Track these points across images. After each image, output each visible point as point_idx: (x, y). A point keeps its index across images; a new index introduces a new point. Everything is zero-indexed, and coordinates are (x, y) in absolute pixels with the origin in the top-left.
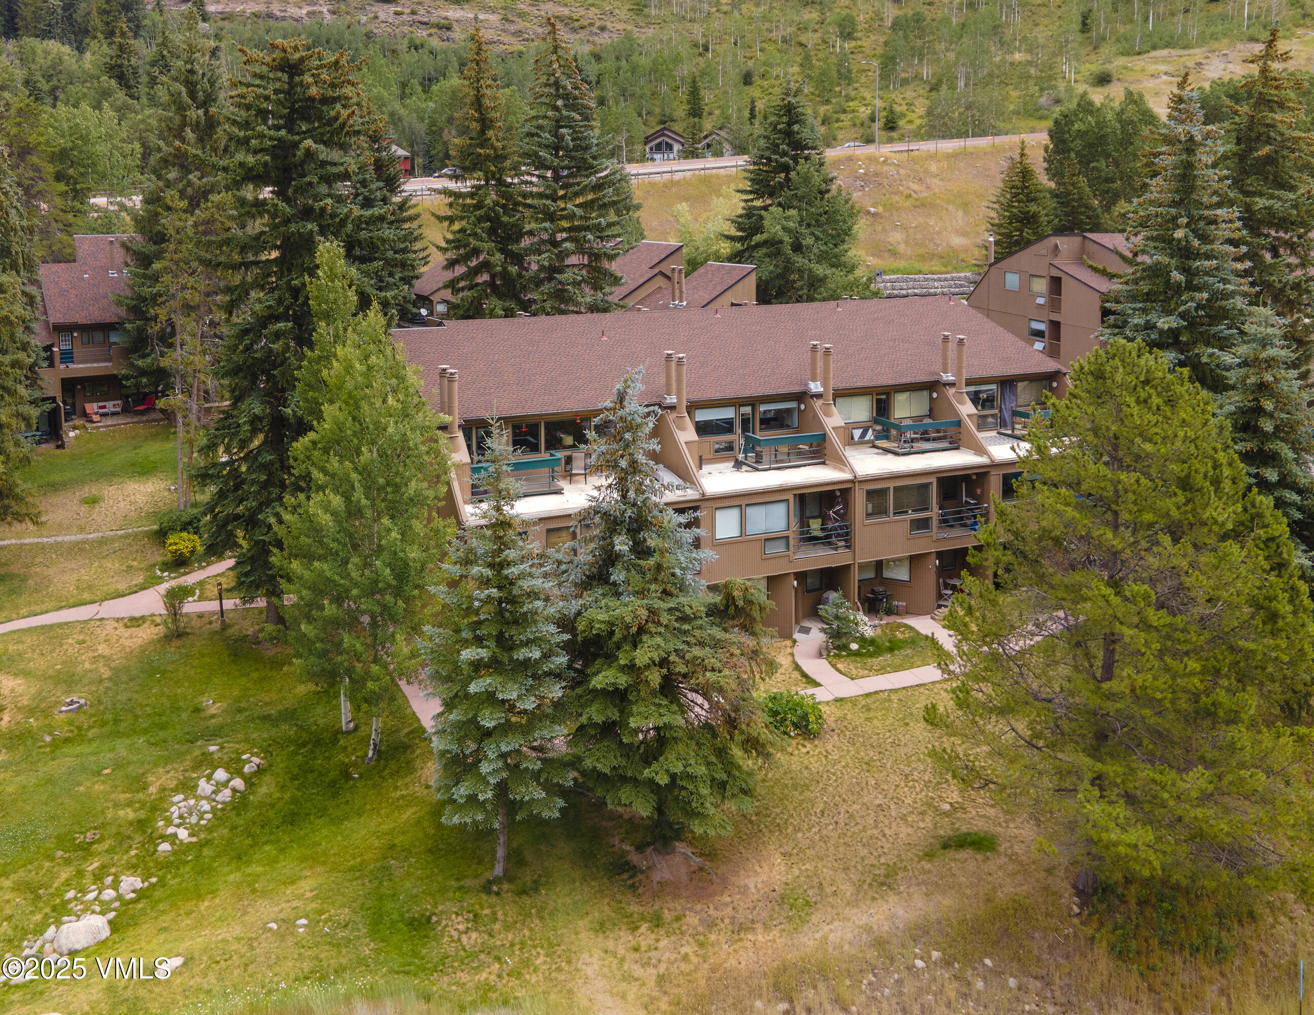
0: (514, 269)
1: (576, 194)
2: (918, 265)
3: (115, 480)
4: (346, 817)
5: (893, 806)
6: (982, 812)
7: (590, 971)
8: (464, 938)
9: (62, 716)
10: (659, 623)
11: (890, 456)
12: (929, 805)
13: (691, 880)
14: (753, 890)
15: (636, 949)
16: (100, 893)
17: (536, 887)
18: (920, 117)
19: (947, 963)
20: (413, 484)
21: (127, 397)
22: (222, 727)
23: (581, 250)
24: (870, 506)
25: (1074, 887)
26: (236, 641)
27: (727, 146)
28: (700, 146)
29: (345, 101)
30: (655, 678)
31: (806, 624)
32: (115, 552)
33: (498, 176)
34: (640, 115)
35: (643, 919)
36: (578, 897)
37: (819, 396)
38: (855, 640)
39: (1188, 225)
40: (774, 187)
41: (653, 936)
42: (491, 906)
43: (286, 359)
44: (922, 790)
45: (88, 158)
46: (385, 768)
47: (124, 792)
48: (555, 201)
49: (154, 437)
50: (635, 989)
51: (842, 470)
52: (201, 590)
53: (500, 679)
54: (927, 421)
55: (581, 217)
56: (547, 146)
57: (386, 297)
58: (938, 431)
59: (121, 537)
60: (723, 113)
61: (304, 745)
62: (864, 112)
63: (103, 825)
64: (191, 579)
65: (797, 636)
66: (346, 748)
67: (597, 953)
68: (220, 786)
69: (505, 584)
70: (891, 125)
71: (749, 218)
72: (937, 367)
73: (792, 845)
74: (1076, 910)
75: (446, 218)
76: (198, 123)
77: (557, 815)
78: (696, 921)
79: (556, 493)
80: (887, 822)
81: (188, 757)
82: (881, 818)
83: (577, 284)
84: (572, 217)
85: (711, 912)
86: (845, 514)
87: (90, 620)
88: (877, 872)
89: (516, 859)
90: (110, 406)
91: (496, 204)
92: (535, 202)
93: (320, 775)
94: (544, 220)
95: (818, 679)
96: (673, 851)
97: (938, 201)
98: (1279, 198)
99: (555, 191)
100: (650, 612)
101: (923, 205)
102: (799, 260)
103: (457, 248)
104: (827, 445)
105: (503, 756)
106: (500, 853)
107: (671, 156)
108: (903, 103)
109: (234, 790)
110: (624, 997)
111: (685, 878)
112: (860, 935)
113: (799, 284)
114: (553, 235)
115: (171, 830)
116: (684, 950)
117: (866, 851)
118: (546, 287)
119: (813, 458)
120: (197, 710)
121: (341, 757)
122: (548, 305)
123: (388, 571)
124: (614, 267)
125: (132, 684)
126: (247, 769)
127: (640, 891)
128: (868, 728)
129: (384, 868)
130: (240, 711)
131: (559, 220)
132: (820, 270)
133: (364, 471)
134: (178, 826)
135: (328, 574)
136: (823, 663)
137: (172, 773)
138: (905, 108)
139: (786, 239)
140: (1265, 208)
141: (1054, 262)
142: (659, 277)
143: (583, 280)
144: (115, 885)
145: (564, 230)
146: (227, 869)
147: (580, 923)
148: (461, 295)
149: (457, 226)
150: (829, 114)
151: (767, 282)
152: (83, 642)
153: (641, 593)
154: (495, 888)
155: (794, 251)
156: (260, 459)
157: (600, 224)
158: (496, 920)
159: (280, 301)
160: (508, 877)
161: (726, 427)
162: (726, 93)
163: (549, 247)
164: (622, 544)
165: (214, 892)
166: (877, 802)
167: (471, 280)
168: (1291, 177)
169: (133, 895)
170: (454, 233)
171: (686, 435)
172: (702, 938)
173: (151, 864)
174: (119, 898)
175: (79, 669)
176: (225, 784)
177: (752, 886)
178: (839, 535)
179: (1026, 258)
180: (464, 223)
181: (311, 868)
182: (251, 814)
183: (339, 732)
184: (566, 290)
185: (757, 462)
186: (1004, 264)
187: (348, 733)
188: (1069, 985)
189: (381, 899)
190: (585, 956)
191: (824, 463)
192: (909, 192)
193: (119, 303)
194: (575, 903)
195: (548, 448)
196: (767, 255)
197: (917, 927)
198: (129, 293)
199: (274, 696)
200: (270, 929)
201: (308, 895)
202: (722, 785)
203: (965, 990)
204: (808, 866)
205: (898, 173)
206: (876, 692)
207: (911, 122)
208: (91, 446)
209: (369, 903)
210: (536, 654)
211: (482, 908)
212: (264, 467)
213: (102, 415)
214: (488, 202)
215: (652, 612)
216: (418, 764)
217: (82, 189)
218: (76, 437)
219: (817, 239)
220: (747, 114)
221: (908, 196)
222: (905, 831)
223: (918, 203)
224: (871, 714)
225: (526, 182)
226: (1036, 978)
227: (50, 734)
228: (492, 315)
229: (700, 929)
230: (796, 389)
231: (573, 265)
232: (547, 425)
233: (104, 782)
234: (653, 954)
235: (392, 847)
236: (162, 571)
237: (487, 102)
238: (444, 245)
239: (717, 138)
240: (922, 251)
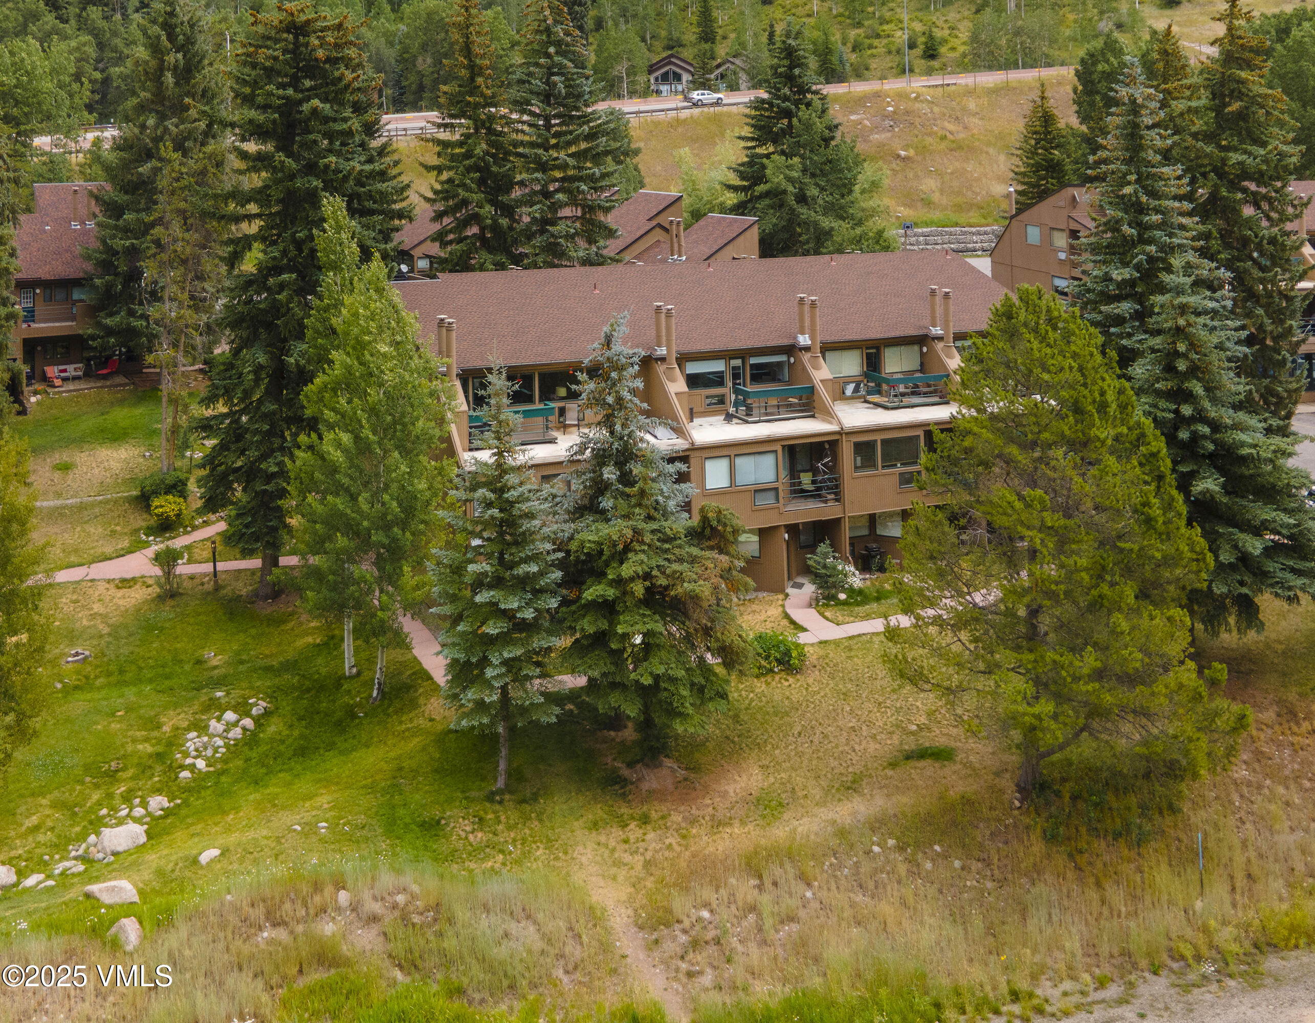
0: (504, 222)
1: (569, 144)
2: (954, 217)
3: (86, 446)
4: (354, 749)
5: (864, 728)
6: (945, 731)
7: (584, 859)
8: (471, 837)
9: (70, 666)
10: (642, 542)
11: (880, 410)
12: (898, 726)
13: (676, 788)
14: (732, 794)
15: (626, 841)
16: (131, 810)
17: (535, 798)
18: (964, 43)
19: (901, 849)
20: (420, 424)
21: (89, 360)
22: (225, 676)
23: (574, 202)
24: (859, 459)
25: (1017, 785)
26: (230, 601)
27: (743, 76)
28: (712, 76)
29: (347, 62)
30: (639, 589)
31: (800, 580)
32: (96, 517)
33: (488, 125)
34: (643, 40)
35: (633, 818)
36: (574, 804)
37: (807, 349)
38: (844, 590)
39: (1137, 181)
40: (777, 134)
41: (641, 831)
42: (494, 812)
43: (289, 309)
44: (893, 715)
45: (34, 96)
46: (389, 707)
47: (139, 730)
48: (546, 150)
49: (121, 402)
50: (624, 873)
51: (831, 423)
52: (189, 554)
53: (502, 593)
54: (918, 375)
55: (574, 167)
56: (538, 94)
57: (386, 249)
58: (929, 386)
59: (101, 502)
60: (738, 38)
61: (308, 690)
62: (901, 37)
63: (125, 756)
64: (179, 543)
65: (789, 590)
66: (349, 691)
67: (591, 845)
68: (230, 726)
69: (507, 506)
70: (931, 53)
71: (752, 167)
72: (926, 322)
73: (769, 759)
74: (1017, 804)
75: (434, 168)
76: (176, 67)
77: (554, 720)
78: (680, 819)
79: (550, 442)
80: (857, 740)
81: (196, 702)
82: (853, 737)
83: (570, 237)
84: (564, 167)
85: (693, 811)
86: (835, 466)
87: (82, 581)
88: (845, 779)
89: (516, 777)
90: (71, 370)
91: (487, 153)
92: (527, 151)
93: (327, 715)
94: (536, 170)
95: (805, 625)
96: (661, 765)
97: (977, 144)
98: (1250, 154)
99: (547, 140)
100: (635, 532)
101: (960, 148)
102: (804, 212)
103: (446, 199)
104: (815, 397)
105: (506, 663)
106: (502, 766)
107: (680, 88)
108: (946, 26)
109: (244, 729)
110: (614, 878)
111: (671, 787)
112: (825, 827)
113: (804, 238)
114: (545, 186)
115: (189, 761)
116: (667, 841)
117: (836, 763)
118: (538, 241)
119: (802, 411)
120: (199, 662)
121: (346, 699)
122: (540, 259)
123: (395, 504)
124: (610, 220)
125: (131, 639)
126: (254, 711)
127: (630, 797)
128: (849, 665)
129: (394, 786)
130: (242, 662)
131: (551, 170)
132: (826, 222)
133: (373, 411)
134: (195, 757)
135: (341, 507)
136: (813, 612)
137: (182, 716)
138: (947, 32)
139: (790, 188)
140: (1238, 163)
141: (1073, 215)
142: (658, 230)
143: (576, 234)
144: (144, 804)
145: (556, 180)
146: (245, 792)
147: (575, 823)
148: (449, 249)
149: (445, 176)
150: (860, 39)
151: (772, 235)
152: (77, 601)
153: (626, 517)
154: (498, 798)
155: (798, 202)
156: (263, 408)
157: (594, 174)
158: (499, 822)
159: (284, 253)
160: (508, 789)
161: (716, 380)
162: (742, 13)
163: (541, 197)
164: (610, 473)
165: (237, 809)
166: (851, 725)
167: (460, 233)
168: (1262, 133)
169: (161, 813)
170: (442, 183)
171: (676, 386)
172: (684, 831)
173: (175, 788)
174: (149, 814)
175: (78, 625)
176: (236, 724)
177: (731, 791)
178: (829, 488)
179: (1045, 209)
180: (451, 173)
181: (325, 787)
182: (264, 748)
183: (344, 677)
184: (558, 244)
185: (747, 415)
186: (1024, 216)
187: (351, 677)
188: (1006, 866)
189: (393, 807)
190: (580, 848)
191: (813, 416)
192: (944, 133)
193: (88, 258)
194: (572, 808)
195: (541, 400)
196: (772, 207)
197: (877, 820)
198: (98, 245)
199: (274, 650)
200: (295, 830)
201: (326, 806)
202: (701, 690)
203: (915, 869)
204: (783, 775)
205: (932, 112)
206: (859, 635)
207: (953, 49)
208: (54, 411)
209: (382, 812)
210: (534, 568)
211: (486, 813)
212: (266, 416)
213: (65, 379)
214: (477, 151)
215: (637, 532)
216: (422, 701)
217: (26, 130)
218: (38, 403)
219: (822, 189)
220: (764, 39)
221: (943, 138)
222: (872, 746)
223: (954, 145)
224: (852, 654)
225: (517, 131)
226: (979, 860)
227: (61, 682)
228: (482, 268)
229: (683, 825)
230: (785, 342)
231: (566, 218)
232: (542, 377)
233: (119, 722)
234: (641, 844)
235: (401, 769)
236: (147, 535)
237: (477, 50)
238: (430, 195)
239: (732, 67)
240: (959, 200)
